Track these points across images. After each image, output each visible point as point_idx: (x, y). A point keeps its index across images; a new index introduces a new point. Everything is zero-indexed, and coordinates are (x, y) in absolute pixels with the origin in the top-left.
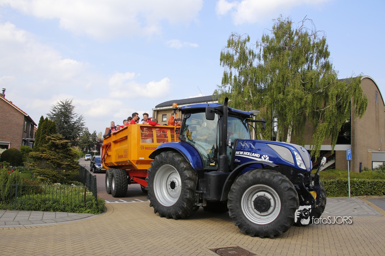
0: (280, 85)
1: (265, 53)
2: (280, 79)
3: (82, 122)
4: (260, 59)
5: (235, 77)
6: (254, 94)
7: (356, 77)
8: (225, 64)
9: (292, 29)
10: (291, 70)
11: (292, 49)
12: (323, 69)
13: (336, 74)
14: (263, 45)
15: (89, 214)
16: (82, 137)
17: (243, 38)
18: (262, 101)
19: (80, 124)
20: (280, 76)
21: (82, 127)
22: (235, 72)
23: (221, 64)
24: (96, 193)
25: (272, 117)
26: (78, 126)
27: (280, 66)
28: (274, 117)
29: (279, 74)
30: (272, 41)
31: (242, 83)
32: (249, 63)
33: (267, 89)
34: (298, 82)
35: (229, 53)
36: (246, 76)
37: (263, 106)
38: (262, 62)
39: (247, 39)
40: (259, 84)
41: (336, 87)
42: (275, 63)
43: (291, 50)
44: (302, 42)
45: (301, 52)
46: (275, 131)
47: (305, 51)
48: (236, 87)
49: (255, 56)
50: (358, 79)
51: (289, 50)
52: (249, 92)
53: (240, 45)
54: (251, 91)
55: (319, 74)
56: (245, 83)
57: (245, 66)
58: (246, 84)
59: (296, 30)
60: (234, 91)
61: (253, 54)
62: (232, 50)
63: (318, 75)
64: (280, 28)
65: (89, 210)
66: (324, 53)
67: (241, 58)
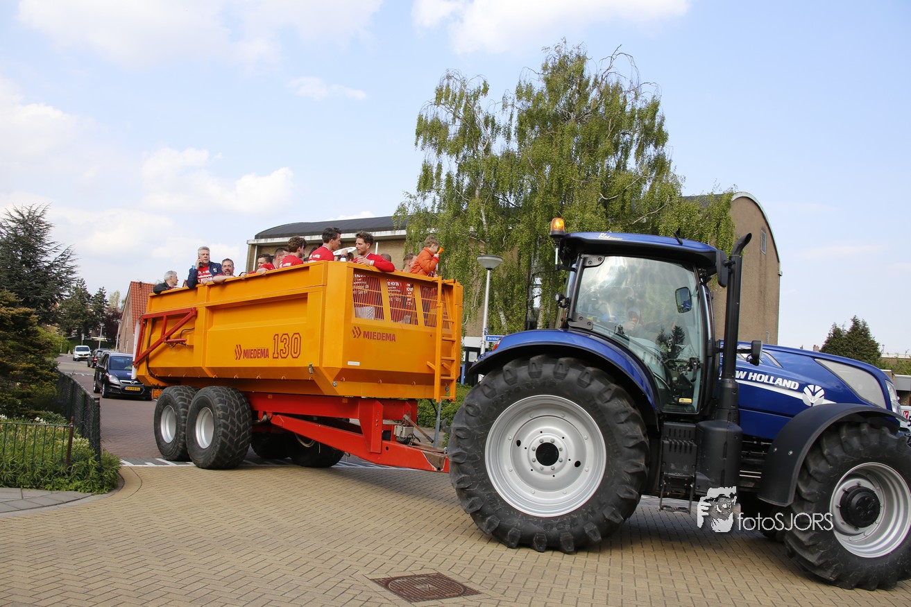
0: (553, 200)
1: (521, 124)
2: (552, 188)
3: (68, 264)
4: (509, 138)
5: (448, 175)
6: (491, 218)
7: (721, 193)
8: (428, 143)
9: (586, 74)
10: (580, 168)
11: (585, 119)
12: (652, 171)
13: (678, 184)
14: (519, 105)
15: (78, 494)
16: (68, 302)
17: (473, 86)
18: (509, 235)
19: (64, 269)
20: (552, 180)
21: (69, 276)
22: (450, 164)
23: (416, 144)
24: (99, 441)
25: (529, 274)
26: (59, 274)
27: (556, 157)
28: (533, 275)
29: (551, 174)
30: (539, 99)
31: (464, 190)
32: (484, 144)
33: (521, 208)
34: (595, 196)
35: (437, 118)
36: (476, 175)
37: (510, 247)
38: (514, 146)
39: (482, 89)
40: (504, 195)
41: (677, 214)
42: (544, 149)
43: (581, 121)
44: (607, 105)
45: (603, 127)
46: (534, 307)
47: (612, 126)
48: (451, 199)
49: (499, 129)
50: (726, 198)
51: (576, 121)
52: (479, 213)
53: (464, 101)
54: (485, 210)
55: (641, 181)
56: (471, 192)
57: (474, 152)
58: (474, 194)
59: (597, 76)
60: (444, 208)
61: (493, 124)
62: (445, 113)
63: (640, 184)
64: (559, 69)
65: (78, 483)
66: (655, 135)
67: (465, 132)
